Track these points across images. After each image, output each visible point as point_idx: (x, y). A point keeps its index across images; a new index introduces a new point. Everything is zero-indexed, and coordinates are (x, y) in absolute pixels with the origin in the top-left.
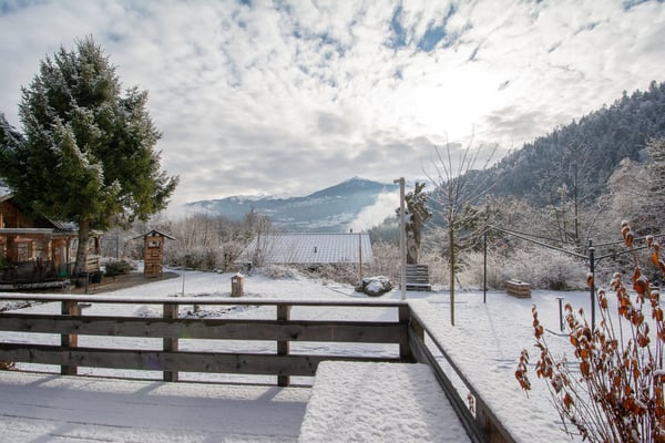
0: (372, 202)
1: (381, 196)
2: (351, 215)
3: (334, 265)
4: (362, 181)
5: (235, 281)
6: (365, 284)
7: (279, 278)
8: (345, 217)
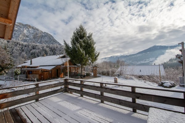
0: (163, 54)
1: (167, 51)
2: (154, 59)
3: (148, 76)
4: (158, 46)
5: (115, 79)
6: (162, 83)
7: (128, 79)
8: (151, 59)
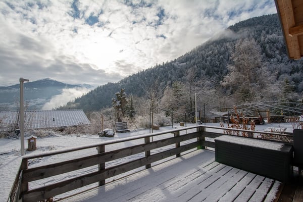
2: (44, 100)
4: (52, 81)
